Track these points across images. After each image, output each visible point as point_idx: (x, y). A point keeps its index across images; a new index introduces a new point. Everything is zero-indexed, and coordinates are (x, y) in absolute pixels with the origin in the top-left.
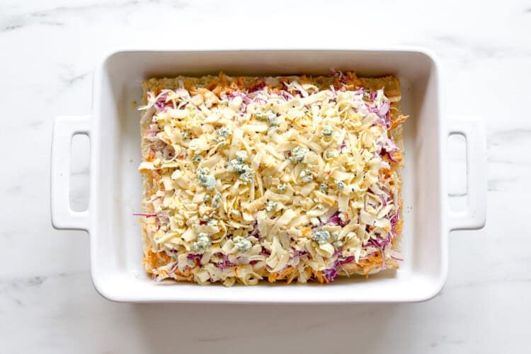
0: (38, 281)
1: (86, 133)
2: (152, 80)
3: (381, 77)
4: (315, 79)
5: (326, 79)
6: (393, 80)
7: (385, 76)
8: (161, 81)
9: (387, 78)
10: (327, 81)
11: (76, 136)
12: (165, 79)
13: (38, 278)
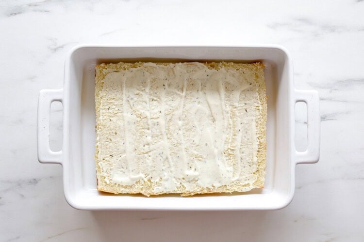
0: (35, 181)
1: (60, 101)
2: (102, 65)
3: (253, 63)
4: (210, 65)
5: (217, 64)
6: (260, 65)
7: (255, 63)
8: (108, 65)
9: (257, 63)
10: (218, 65)
11: (54, 102)
12: (111, 64)
13: (35, 180)
